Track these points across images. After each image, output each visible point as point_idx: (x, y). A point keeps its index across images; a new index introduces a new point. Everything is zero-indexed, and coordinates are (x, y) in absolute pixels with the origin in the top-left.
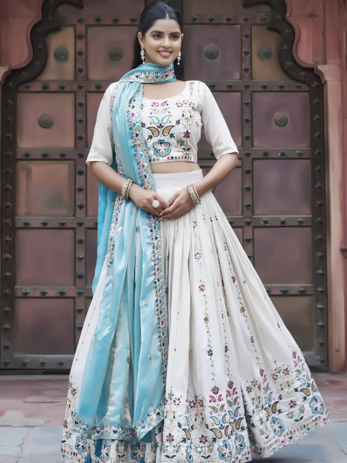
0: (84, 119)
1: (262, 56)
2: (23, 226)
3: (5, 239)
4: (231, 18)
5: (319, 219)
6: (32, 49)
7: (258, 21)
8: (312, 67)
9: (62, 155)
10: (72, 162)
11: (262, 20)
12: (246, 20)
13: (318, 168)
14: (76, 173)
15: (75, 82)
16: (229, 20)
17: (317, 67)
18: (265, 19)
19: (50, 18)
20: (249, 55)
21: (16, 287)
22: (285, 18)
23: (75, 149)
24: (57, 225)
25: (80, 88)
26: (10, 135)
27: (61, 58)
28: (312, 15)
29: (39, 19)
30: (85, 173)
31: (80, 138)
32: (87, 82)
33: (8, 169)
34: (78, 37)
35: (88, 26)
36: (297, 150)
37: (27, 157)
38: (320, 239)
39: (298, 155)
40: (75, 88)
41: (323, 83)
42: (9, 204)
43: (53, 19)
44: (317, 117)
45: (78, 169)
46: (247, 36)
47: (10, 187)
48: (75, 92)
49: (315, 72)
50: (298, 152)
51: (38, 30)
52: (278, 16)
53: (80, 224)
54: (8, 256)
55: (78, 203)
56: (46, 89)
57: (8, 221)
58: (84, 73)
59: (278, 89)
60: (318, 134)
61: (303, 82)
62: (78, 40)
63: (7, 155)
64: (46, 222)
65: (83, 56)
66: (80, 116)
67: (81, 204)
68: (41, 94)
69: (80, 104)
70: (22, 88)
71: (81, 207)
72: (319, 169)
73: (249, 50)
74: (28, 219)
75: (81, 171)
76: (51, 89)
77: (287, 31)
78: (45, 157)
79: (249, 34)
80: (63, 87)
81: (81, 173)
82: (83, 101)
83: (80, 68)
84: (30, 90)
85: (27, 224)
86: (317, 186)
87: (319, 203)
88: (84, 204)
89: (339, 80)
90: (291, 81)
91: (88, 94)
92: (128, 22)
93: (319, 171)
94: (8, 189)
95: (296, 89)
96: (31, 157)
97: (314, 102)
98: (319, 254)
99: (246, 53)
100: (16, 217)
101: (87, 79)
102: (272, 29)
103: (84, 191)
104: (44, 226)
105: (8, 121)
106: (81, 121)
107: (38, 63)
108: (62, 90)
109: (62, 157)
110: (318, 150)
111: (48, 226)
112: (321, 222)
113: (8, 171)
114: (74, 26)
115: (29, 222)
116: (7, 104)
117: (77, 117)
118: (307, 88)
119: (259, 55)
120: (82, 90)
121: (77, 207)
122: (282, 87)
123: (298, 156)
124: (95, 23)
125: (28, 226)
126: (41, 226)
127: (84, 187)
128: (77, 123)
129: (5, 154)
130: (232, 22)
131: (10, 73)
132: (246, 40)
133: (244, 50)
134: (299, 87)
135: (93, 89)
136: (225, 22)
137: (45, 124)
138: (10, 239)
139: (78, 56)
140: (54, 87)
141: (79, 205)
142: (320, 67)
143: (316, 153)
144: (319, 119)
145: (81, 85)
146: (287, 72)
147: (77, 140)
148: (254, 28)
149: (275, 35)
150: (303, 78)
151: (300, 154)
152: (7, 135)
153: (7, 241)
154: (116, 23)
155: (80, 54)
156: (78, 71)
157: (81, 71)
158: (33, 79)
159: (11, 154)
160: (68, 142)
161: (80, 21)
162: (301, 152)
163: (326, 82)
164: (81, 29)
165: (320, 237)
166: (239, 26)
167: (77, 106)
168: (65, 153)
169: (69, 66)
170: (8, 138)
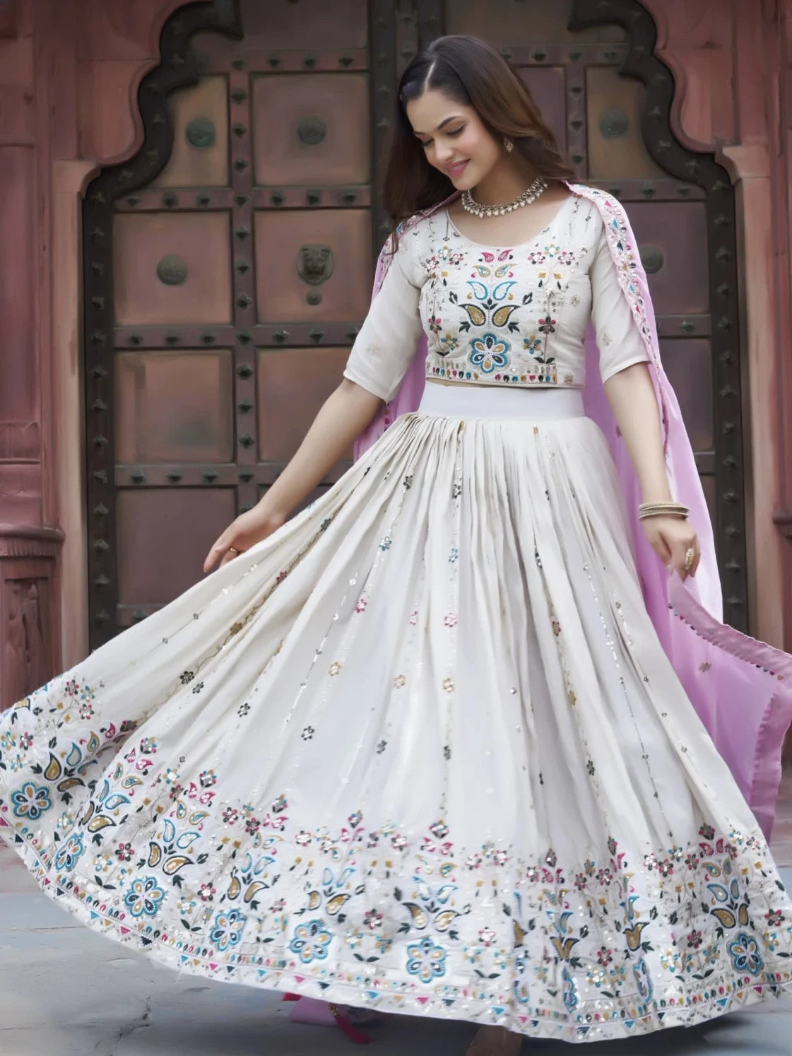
0: (249, 264)
1: (609, 129)
2: (130, 483)
3: (96, 509)
4: (544, 52)
5: (730, 459)
6: (142, 123)
7: (600, 58)
8: (711, 150)
9: (208, 339)
10: (228, 353)
11: (607, 55)
12: (575, 57)
13: (726, 355)
14: (237, 376)
15: (229, 189)
16: (539, 57)
17: (721, 151)
18: (613, 54)
19: (177, 59)
20: (583, 128)
21: (120, 606)
22: (655, 51)
23: (231, 327)
24: (198, 481)
25: (241, 201)
26: (101, 300)
27: (201, 141)
28: (709, 45)
29: (154, 63)
30: (253, 375)
31: (243, 304)
32: (254, 188)
33: (98, 369)
34: (234, 97)
35: (254, 75)
36: (682, 320)
37: (136, 344)
38: (733, 500)
39: (685, 330)
40: (230, 202)
41: (733, 182)
42: (102, 439)
43: (183, 61)
44: (722, 252)
45: (238, 366)
46: (577, 90)
47: (102, 406)
48: (230, 211)
49: (717, 160)
50: (684, 323)
51: (154, 85)
52: (641, 48)
53: (246, 478)
54: (103, 544)
55: (242, 434)
56: (170, 205)
57: (101, 474)
58: (247, 171)
59: (643, 197)
60: (724, 287)
61: (693, 181)
62: (234, 105)
63: (96, 341)
64: (176, 474)
65: (246, 136)
66: (241, 259)
67: (247, 437)
68: (162, 215)
69: (242, 235)
70: (122, 204)
71: (247, 443)
72: (728, 357)
73: (581, 119)
74: (140, 469)
75: (245, 369)
76: (181, 205)
77: (660, 77)
78: (172, 344)
79: (581, 85)
80: (204, 201)
81: (245, 374)
82: (247, 228)
83: (240, 161)
84: (140, 206)
85: (137, 479)
86: (724, 392)
87: (728, 425)
88: (253, 437)
89: (768, 177)
90: (668, 180)
91: (258, 215)
92: (335, 65)
93: (729, 361)
94: (98, 410)
95: (680, 196)
96: (143, 344)
97: (716, 221)
98: (731, 530)
99: (577, 125)
100: (117, 466)
101: (254, 183)
102: (628, 74)
103: (253, 410)
104: (174, 481)
105: (96, 271)
106: (243, 269)
107: (154, 153)
108: (203, 206)
109: (207, 343)
110: (725, 320)
111: (181, 483)
112: (733, 465)
113: (98, 371)
114: (226, 76)
115: (142, 475)
116: (94, 236)
117: (236, 259)
118: (701, 194)
119: (602, 128)
120: (245, 205)
121: (239, 443)
122: (650, 192)
123: (686, 333)
124: (268, 68)
125: (142, 484)
126: (168, 483)
127: (251, 402)
128: (237, 273)
129: (92, 338)
130: (545, 62)
131: (99, 174)
132: (575, 98)
133: (572, 118)
134: (684, 192)
135: (267, 203)
136: (533, 61)
137: (171, 276)
138: (106, 511)
139: (234, 136)
140: (186, 201)
141: (244, 438)
142: (728, 152)
143: (721, 326)
144: (725, 256)
145: (241, 196)
146: (659, 162)
147: (236, 306)
148: (591, 73)
149: (634, 86)
150: (691, 172)
151: (689, 328)
152: (95, 299)
153: (100, 515)
154: (310, 67)
155: (239, 132)
156: (235, 167)
157: (240, 166)
158: (145, 184)
159: (103, 337)
160: (219, 312)
161: (238, 65)
162: (691, 324)
163: (739, 180)
164: (240, 81)
165: (732, 494)
166: (560, 70)
167: (236, 238)
168: (212, 334)
169: (217, 157)
170: (97, 305)
